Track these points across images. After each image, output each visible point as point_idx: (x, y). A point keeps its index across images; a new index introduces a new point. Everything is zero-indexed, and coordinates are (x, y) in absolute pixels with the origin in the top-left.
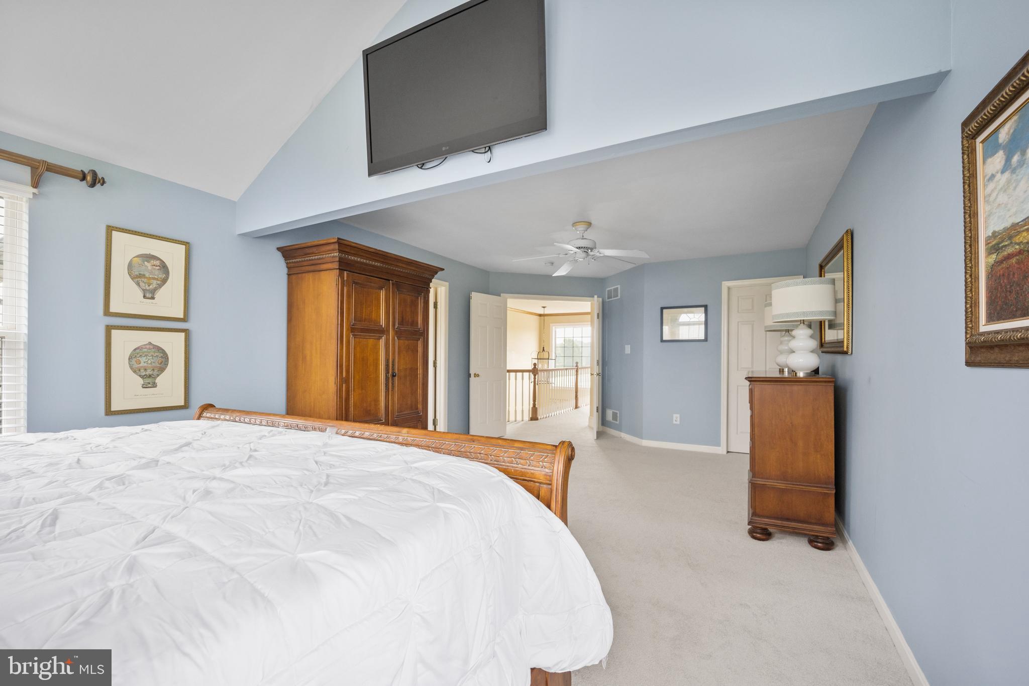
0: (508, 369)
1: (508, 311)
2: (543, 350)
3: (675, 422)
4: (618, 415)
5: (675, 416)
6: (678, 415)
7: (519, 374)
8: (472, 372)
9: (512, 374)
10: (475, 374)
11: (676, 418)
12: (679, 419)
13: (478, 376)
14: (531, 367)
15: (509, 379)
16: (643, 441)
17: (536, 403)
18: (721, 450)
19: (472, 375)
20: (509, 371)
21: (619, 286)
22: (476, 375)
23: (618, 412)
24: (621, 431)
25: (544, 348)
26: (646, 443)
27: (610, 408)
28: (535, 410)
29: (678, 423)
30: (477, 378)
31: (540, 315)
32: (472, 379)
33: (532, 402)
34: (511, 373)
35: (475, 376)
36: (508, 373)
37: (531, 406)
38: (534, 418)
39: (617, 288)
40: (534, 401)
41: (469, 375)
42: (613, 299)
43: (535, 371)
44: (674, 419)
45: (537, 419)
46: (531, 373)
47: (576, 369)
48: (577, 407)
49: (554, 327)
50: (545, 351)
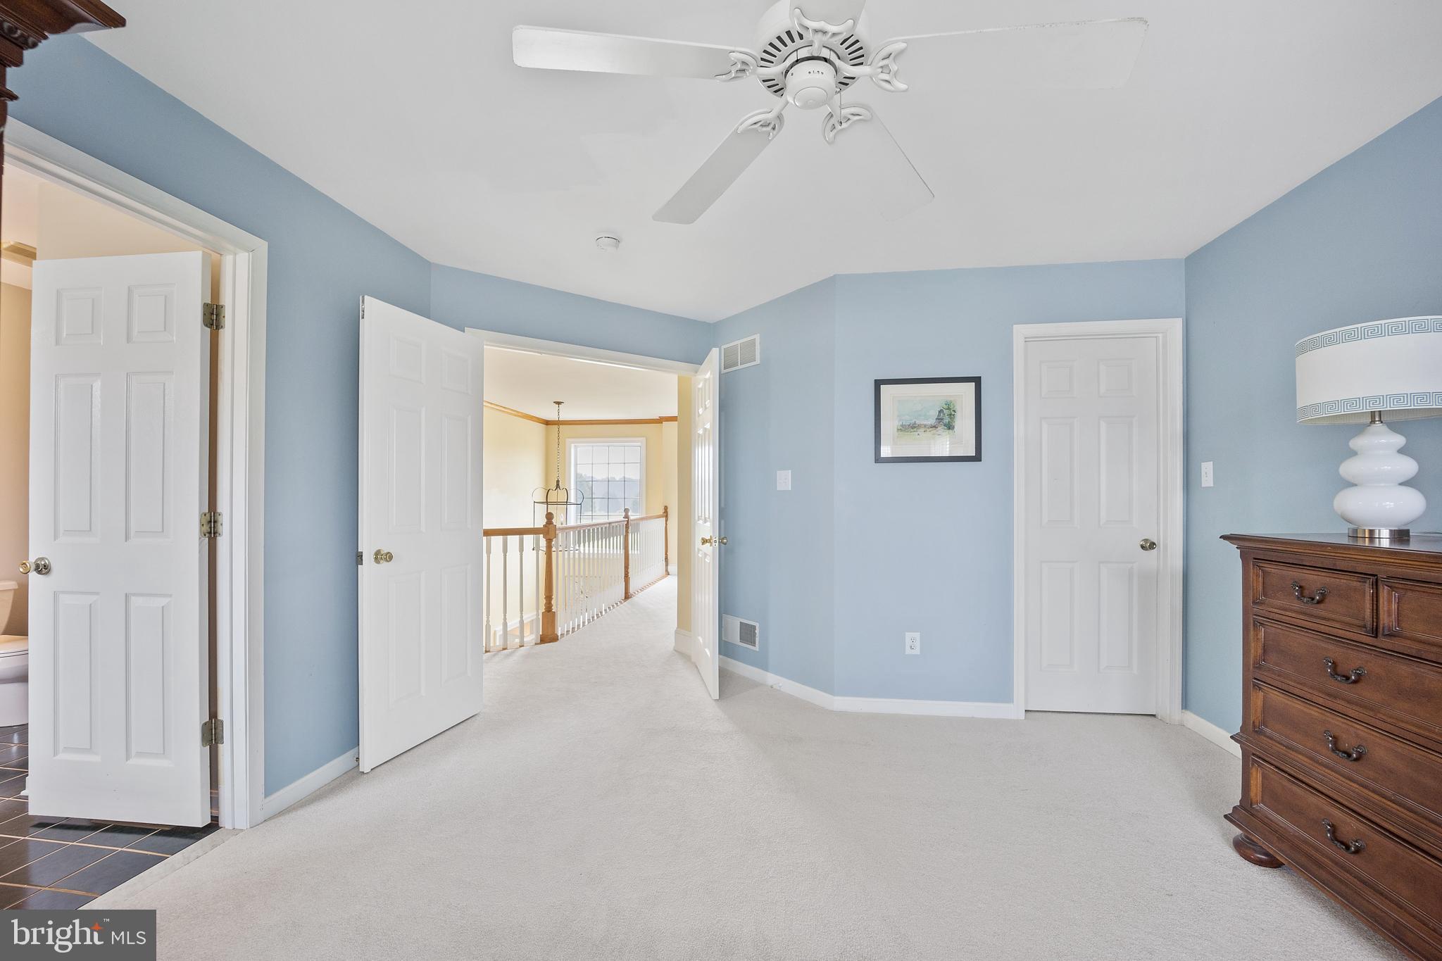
0: (486, 527)
1: (484, 408)
2: (558, 486)
3: (908, 651)
4: (757, 631)
5: (908, 635)
6: (917, 635)
7: (513, 540)
8: (367, 546)
9: (497, 541)
10: (378, 553)
11: (913, 642)
12: (918, 644)
13: (389, 557)
14: (540, 522)
15: (489, 552)
16: (836, 698)
17: (553, 602)
18: (1013, 712)
19: (368, 558)
20: (488, 533)
21: (757, 337)
22: (382, 557)
23: (757, 625)
24: (765, 667)
25: (558, 481)
26: (841, 703)
27: (734, 614)
28: (549, 614)
29: (917, 651)
30: (384, 564)
31: (547, 423)
32: (367, 570)
33: (543, 601)
34: (493, 538)
35: (377, 560)
36: (485, 538)
37: (542, 609)
38: (548, 637)
39: (753, 342)
40: (549, 598)
41: (359, 558)
42: (740, 367)
43: (548, 530)
44: (908, 643)
45: (555, 639)
46: (541, 536)
47: (626, 523)
48: (627, 596)
49: (573, 445)
50: (561, 487)
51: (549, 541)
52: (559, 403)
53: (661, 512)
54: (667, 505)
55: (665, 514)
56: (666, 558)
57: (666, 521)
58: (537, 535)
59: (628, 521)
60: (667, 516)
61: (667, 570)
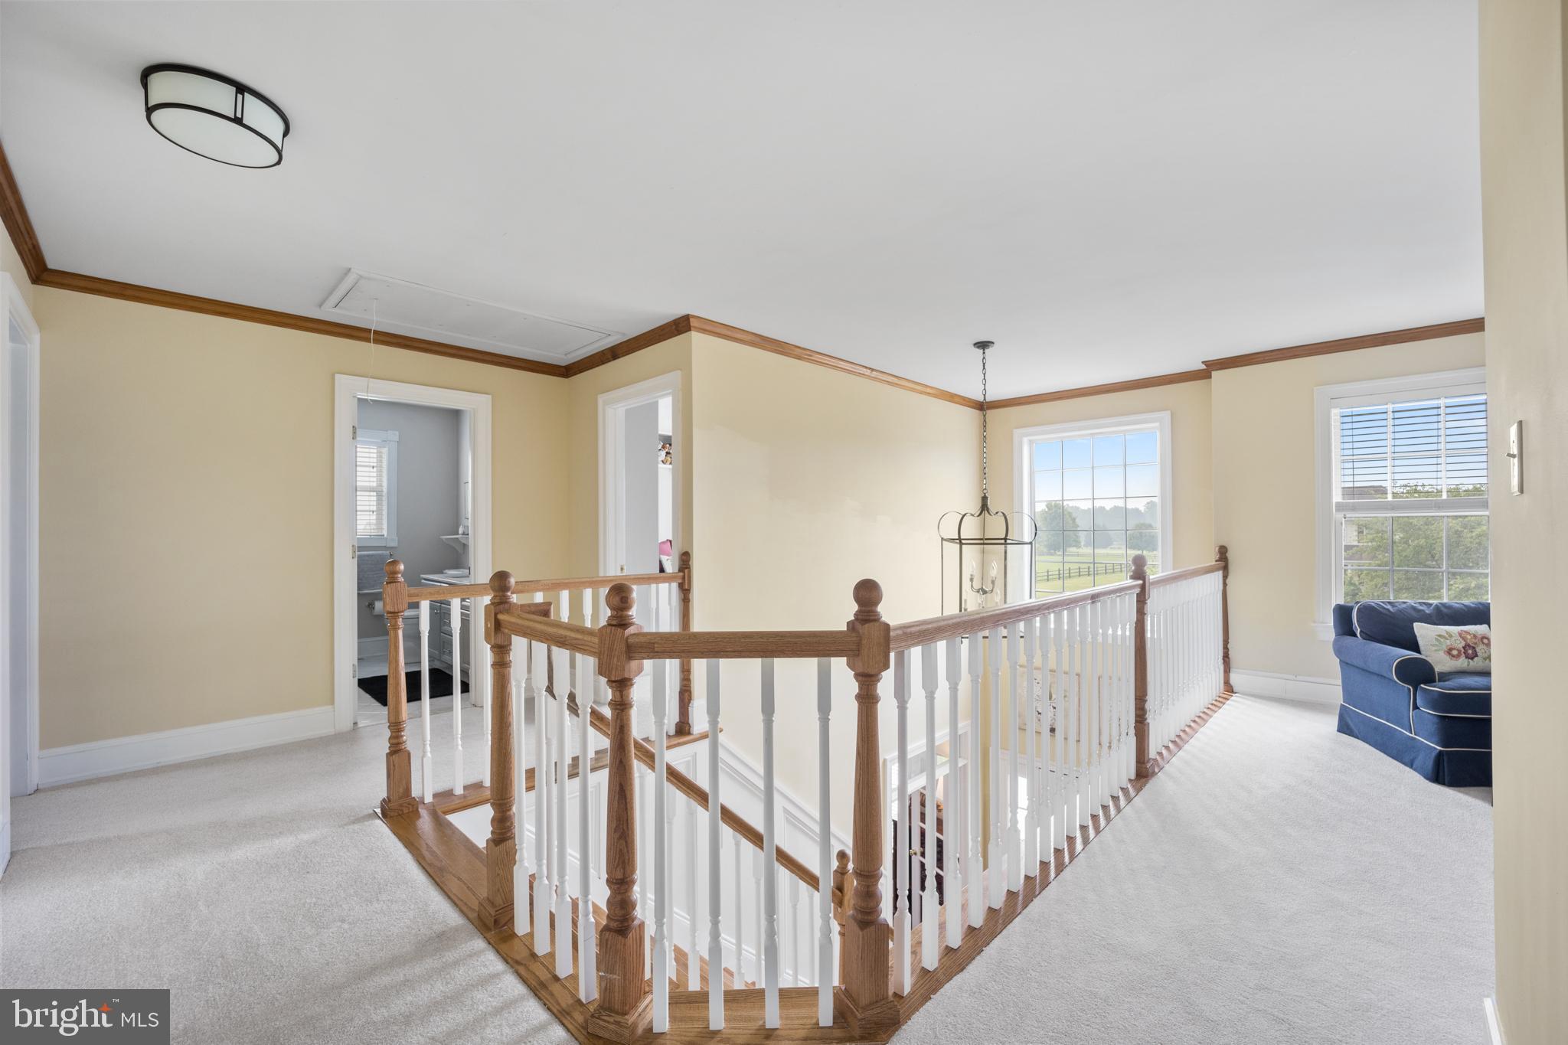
2: (984, 507)
31: (981, 407)
47: (1138, 590)
48: (1143, 772)
49: (1025, 440)
50: (993, 510)
51: (867, 681)
52: (983, 345)
53: (1211, 559)
54: (1224, 544)
55: (1222, 564)
56: (1226, 657)
57: (1225, 577)
58: (824, 659)
59: (1143, 587)
60: (1225, 569)
61: (1227, 682)
